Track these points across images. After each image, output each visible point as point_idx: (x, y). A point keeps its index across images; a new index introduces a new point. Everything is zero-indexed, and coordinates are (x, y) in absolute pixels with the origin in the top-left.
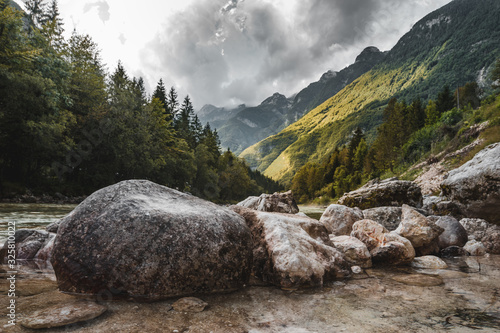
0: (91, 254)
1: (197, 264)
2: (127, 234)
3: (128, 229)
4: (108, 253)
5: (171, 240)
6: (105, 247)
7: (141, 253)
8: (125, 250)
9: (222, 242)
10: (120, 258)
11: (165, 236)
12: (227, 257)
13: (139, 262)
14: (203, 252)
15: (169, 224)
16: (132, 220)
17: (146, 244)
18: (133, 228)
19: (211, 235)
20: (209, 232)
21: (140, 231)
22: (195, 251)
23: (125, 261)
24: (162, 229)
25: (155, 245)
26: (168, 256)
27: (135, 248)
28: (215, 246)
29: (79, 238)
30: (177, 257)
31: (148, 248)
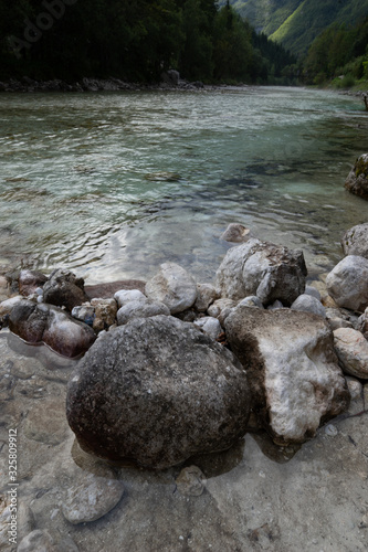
0: (102, 428)
1: (197, 441)
2: (133, 414)
3: (132, 408)
4: (117, 429)
5: (174, 421)
6: (114, 423)
7: (147, 433)
8: (133, 429)
9: (222, 419)
10: (129, 435)
11: (168, 417)
12: (226, 431)
13: (146, 440)
14: (203, 431)
15: (171, 404)
16: (135, 398)
17: (150, 424)
18: (137, 407)
19: (212, 413)
20: (210, 411)
21: (145, 411)
22: (196, 431)
23: (132, 439)
24: (165, 409)
25: (159, 426)
26: (171, 436)
27: (141, 428)
28: (215, 424)
29: (89, 412)
30: (180, 437)
31: (153, 428)
